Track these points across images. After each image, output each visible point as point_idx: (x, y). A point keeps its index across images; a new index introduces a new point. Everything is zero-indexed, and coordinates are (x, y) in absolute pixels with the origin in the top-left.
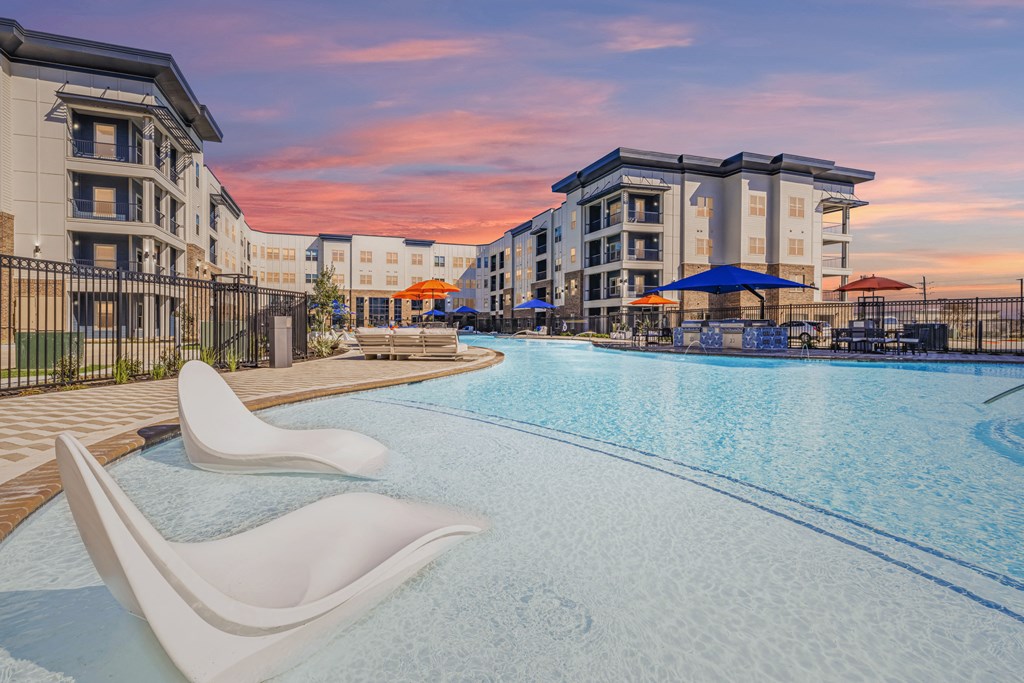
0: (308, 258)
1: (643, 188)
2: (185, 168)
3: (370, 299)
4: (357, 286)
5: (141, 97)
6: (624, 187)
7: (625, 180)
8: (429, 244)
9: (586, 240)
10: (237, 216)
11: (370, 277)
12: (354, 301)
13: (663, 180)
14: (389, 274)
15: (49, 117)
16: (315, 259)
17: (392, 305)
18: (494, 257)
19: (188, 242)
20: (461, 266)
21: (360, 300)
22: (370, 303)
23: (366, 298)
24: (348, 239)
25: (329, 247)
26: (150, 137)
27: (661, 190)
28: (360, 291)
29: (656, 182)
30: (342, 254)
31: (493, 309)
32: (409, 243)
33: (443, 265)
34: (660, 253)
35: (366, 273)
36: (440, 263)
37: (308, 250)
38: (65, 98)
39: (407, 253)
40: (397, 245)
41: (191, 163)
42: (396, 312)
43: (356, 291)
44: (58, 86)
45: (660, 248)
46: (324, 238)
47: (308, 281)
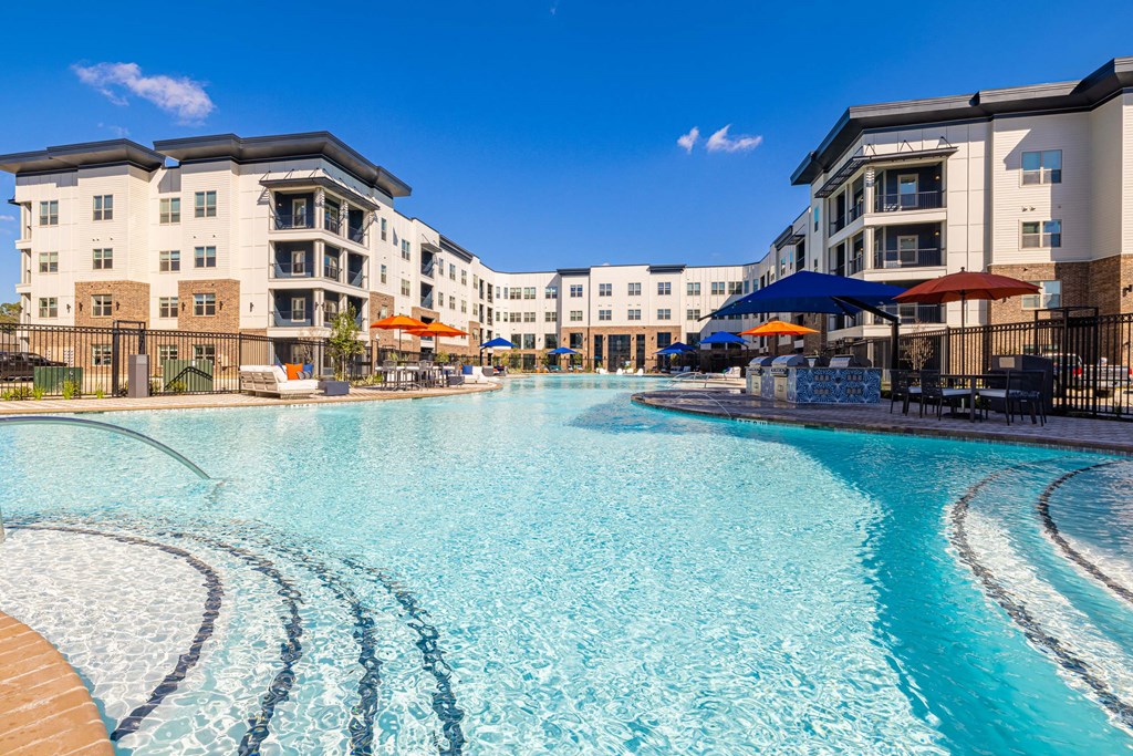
0: (548, 296)
1: (904, 158)
2: (369, 224)
3: (610, 336)
4: (596, 322)
5: (285, 174)
6: (864, 163)
7: (868, 151)
8: (678, 269)
9: (830, 245)
10: (469, 261)
11: (609, 312)
12: (592, 339)
13: (943, 139)
14: (631, 308)
15: (260, 202)
16: (555, 296)
17: (634, 344)
18: (763, 278)
19: (371, 290)
20: (722, 292)
21: (599, 339)
22: (610, 341)
23: (605, 336)
24: (586, 272)
25: (568, 282)
26: (320, 205)
27: (941, 155)
28: (599, 328)
29: (932, 145)
30: (580, 289)
31: (762, 345)
32: (654, 270)
33: (698, 293)
34: (943, 252)
35: (605, 308)
36: (694, 290)
37: (548, 287)
38: (267, 184)
39: (651, 282)
40: (640, 273)
41: (376, 219)
42: (638, 351)
43: (593, 328)
44: (259, 177)
45: (943, 246)
46: (563, 273)
47: (548, 320)
